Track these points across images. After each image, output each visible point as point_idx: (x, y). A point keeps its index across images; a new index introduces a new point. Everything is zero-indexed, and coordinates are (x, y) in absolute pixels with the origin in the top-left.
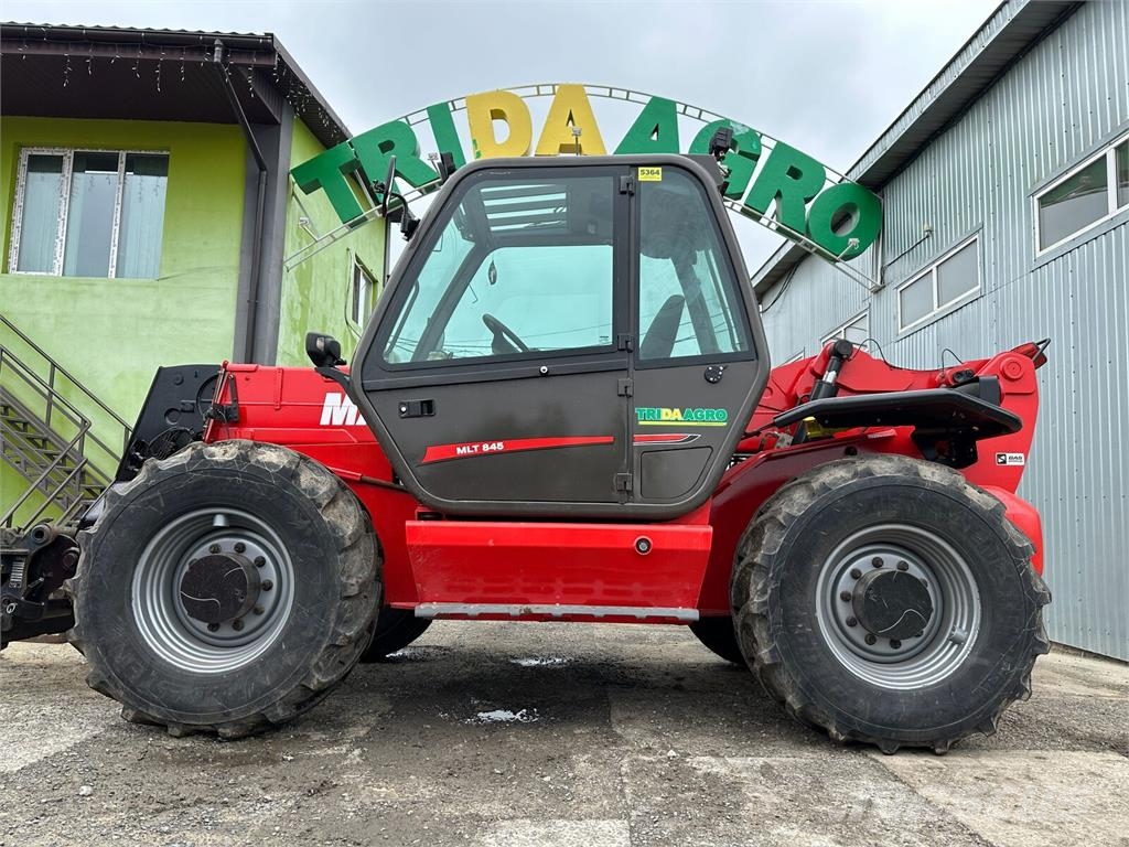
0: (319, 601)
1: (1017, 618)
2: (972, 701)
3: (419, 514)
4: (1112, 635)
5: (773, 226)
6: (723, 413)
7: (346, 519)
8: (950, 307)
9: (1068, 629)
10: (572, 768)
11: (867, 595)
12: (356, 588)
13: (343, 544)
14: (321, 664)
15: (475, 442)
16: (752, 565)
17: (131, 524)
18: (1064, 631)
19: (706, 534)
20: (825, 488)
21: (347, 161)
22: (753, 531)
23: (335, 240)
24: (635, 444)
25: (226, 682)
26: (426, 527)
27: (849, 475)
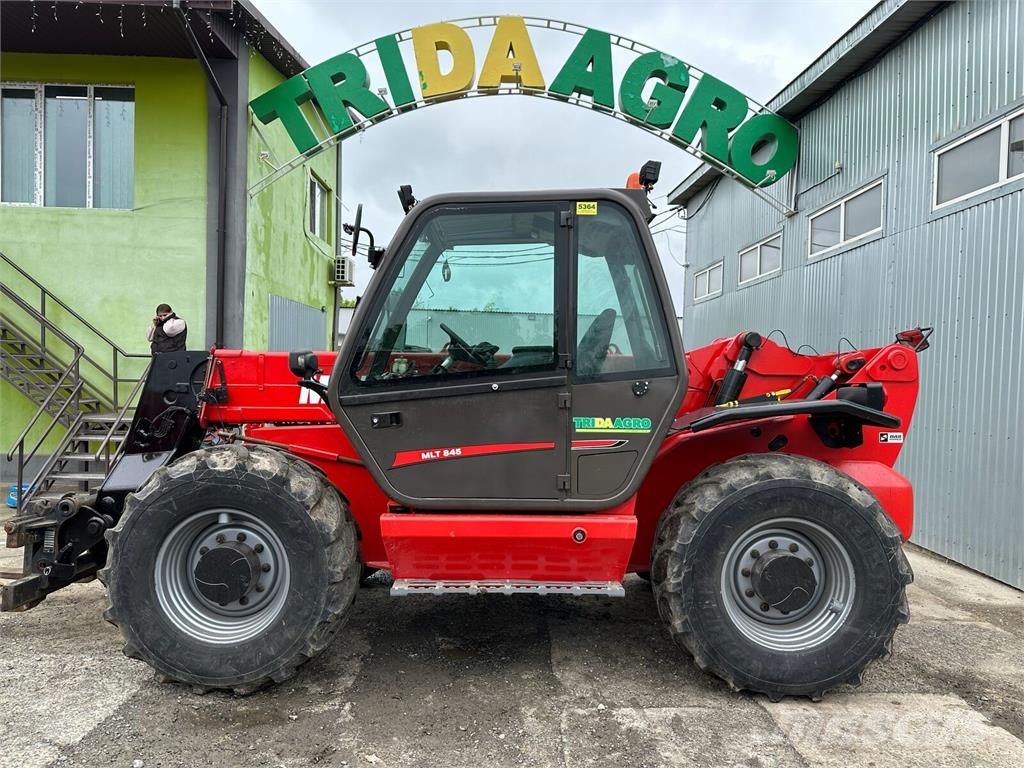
0: (311, 587)
1: (884, 595)
2: (844, 662)
3: (391, 507)
4: (972, 549)
5: (698, 154)
6: (647, 421)
7: (329, 516)
8: (854, 243)
9: (937, 540)
10: (522, 722)
11: (763, 576)
12: (342, 575)
13: (329, 539)
14: (315, 637)
15: (437, 449)
16: (670, 552)
17: (150, 524)
18: (933, 541)
19: (632, 525)
20: (732, 489)
21: (302, 93)
22: (671, 520)
23: (294, 168)
24: (573, 448)
25: (238, 652)
26: (398, 522)
27: (752, 477)
